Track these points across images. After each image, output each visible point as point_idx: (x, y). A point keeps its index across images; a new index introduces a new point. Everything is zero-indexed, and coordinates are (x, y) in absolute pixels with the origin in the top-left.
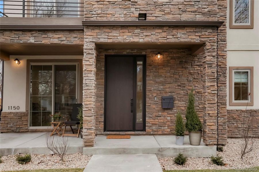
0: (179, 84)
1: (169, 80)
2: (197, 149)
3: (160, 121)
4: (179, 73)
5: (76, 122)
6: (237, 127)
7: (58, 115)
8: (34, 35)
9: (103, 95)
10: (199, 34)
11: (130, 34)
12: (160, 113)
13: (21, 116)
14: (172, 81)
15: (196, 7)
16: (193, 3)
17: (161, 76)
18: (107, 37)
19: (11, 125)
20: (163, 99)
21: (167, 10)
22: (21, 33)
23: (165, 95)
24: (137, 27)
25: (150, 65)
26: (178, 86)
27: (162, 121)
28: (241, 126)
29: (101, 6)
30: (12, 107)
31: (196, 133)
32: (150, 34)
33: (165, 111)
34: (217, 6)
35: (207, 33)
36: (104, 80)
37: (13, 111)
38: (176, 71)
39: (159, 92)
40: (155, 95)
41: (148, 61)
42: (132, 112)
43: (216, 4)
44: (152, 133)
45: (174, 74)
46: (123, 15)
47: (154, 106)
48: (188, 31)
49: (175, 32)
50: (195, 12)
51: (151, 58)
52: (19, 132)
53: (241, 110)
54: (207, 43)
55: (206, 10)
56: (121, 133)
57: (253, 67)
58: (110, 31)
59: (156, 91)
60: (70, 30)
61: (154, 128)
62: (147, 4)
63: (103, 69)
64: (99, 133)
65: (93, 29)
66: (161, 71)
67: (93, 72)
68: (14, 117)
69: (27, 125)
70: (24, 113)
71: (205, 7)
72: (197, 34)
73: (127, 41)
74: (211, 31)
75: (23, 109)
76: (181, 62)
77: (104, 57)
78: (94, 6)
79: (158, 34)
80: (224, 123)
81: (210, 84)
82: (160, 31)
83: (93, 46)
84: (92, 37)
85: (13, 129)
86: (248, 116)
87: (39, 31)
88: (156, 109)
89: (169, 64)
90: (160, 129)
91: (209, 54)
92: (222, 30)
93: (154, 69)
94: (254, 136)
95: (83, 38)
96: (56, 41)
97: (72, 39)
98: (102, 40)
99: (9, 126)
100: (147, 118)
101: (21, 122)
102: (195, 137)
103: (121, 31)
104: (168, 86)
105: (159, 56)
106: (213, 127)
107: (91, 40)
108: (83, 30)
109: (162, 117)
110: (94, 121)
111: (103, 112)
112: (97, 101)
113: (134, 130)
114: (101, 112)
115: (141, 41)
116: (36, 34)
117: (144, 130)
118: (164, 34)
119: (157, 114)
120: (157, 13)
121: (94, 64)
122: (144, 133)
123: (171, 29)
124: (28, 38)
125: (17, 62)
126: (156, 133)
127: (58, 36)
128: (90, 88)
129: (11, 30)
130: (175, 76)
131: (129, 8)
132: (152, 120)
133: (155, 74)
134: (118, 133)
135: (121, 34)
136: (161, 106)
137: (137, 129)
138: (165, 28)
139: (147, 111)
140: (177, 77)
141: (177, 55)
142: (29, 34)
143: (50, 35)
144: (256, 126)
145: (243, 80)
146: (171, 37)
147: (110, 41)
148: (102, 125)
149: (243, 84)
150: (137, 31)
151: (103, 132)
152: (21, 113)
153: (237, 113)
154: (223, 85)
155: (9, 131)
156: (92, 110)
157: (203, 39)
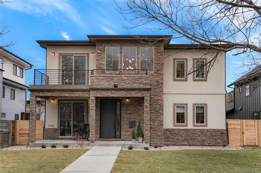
0: (138, 114)
1: (133, 112)
2: (140, 145)
3: (128, 133)
4: (138, 108)
5: (85, 133)
6: (178, 139)
7: (75, 129)
8: (68, 93)
9: (99, 120)
10: (141, 93)
11: (110, 93)
12: (128, 129)
13: (55, 130)
14: (135, 113)
15: (140, 81)
16: (139, 79)
17: (129, 110)
18: (100, 94)
19: (50, 135)
20: (130, 122)
21: (127, 82)
22: (62, 92)
23: (131, 120)
24: (114, 90)
25: (123, 104)
26: (138, 115)
27: (129, 133)
28: (180, 139)
29: (98, 81)
30: (51, 125)
31: (140, 137)
32: (119, 93)
33: (131, 128)
34: (149, 81)
35: (145, 93)
36: (99, 112)
37: (51, 127)
38: (137, 108)
39: (128, 118)
40: (126, 120)
41: (122, 102)
42: (114, 128)
43: (149, 80)
44: (124, 140)
45: (136, 109)
46: (107, 85)
47: (126, 126)
48: (136, 92)
49: (130, 92)
50: (140, 83)
51: (124, 101)
52: (54, 139)
53: (180, 129)
54: (145, 97)
55: (144, 82)
56: (108, 139)
57: (187, 104)
58: (101, 92)
59: (126, 118)
60: (84, 91)
61: (125, 137)
62: (118, 80)
63: (99, 106)
64: (97, 139)
65: (94, 91)
66: (129, 107)
67: (94, 110)
68: (51, 131)
69: (58, 135)
70: (56, 129)
71: (144, 81)
72: (140, 93)
73: (109, 96)
74: (147, 92)
75: (56, 127)
76: (139, 103)
77: (99, 100)
78: (95, 81)
79: (123, 93)
80: (162, 135)
81: (146, 116)
82: (124, 92)
83: (94, 98)
84: (93, 94)
85: (51, 137)
86: (184, 132)
87: (70, 91)
88: (127, 127)
89: (133, 104)
90: (128, 137)
91: (146, 102)
92: (161, 86)
93: (125, 106)
94: (188, 144)
95: (90, 94)
96: (77, 95)
97: (85, 95)
98: (98, 96)
99: (49, 135)
100: (122, 132)
101: (55, 134)
102: (140, 139)
103: (106, 92)
104: (132, 115)
105: (128, 100)
106: (147, 135)
107: (93, 96)
108: (90, 91)
109: (130, 132)
110: (94, 131)
111: (99, 128)
112: (96, 123)
113: (115, 138)
114: (98, 128)
115: (115, 96)
116: (69, 92)
117: (120, 138)
118: (126, 93)
119: (127, 130)
120: (123, 84)
121: (95, 106)
122: (120, 139)
123: (129, 91)
124: (65, 94)
125: (53, 101)
126: (126, 139)
127: (78, 93)
128: (93, 117)
129: (58, 91)
130: (136, 110)
131: (110, 81)
132: (124, 133)
133: (126, 109)
134: (107, 139)
135: (107, 93)
136: (129, 126)
137: (116, 137)
138: (126, 91)
139: (122, 128)
140: (137, 110)
141: (137, 99)
142: (66, 92)
143: (75, 93)
144: (189, 138)
145: (182, 112)
146: (129, 94)
147: (101, 96)
148: (99, 135)
149: (182, 113)
150: (114, 92)
151: (99, 139)
152: (55, 129)
153: (178, 131)
154: (161, 115)
155: (49, 138)
156: (94, 127)
157: (143, 96)
